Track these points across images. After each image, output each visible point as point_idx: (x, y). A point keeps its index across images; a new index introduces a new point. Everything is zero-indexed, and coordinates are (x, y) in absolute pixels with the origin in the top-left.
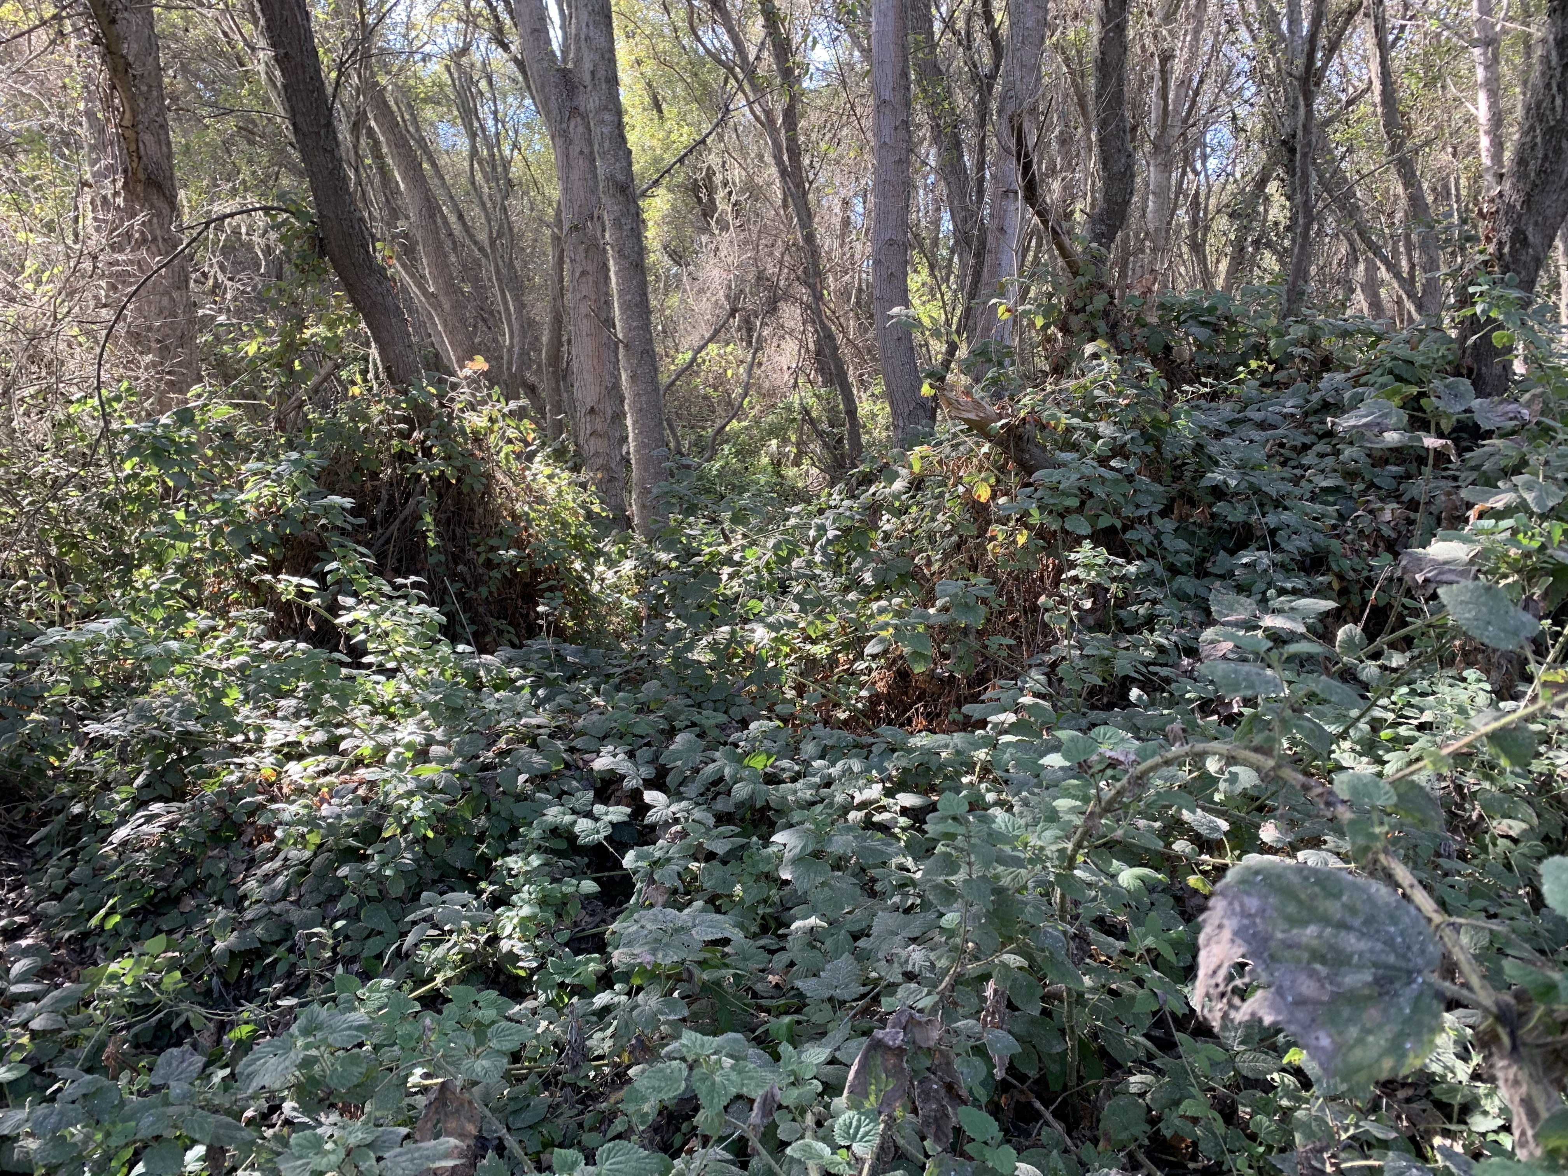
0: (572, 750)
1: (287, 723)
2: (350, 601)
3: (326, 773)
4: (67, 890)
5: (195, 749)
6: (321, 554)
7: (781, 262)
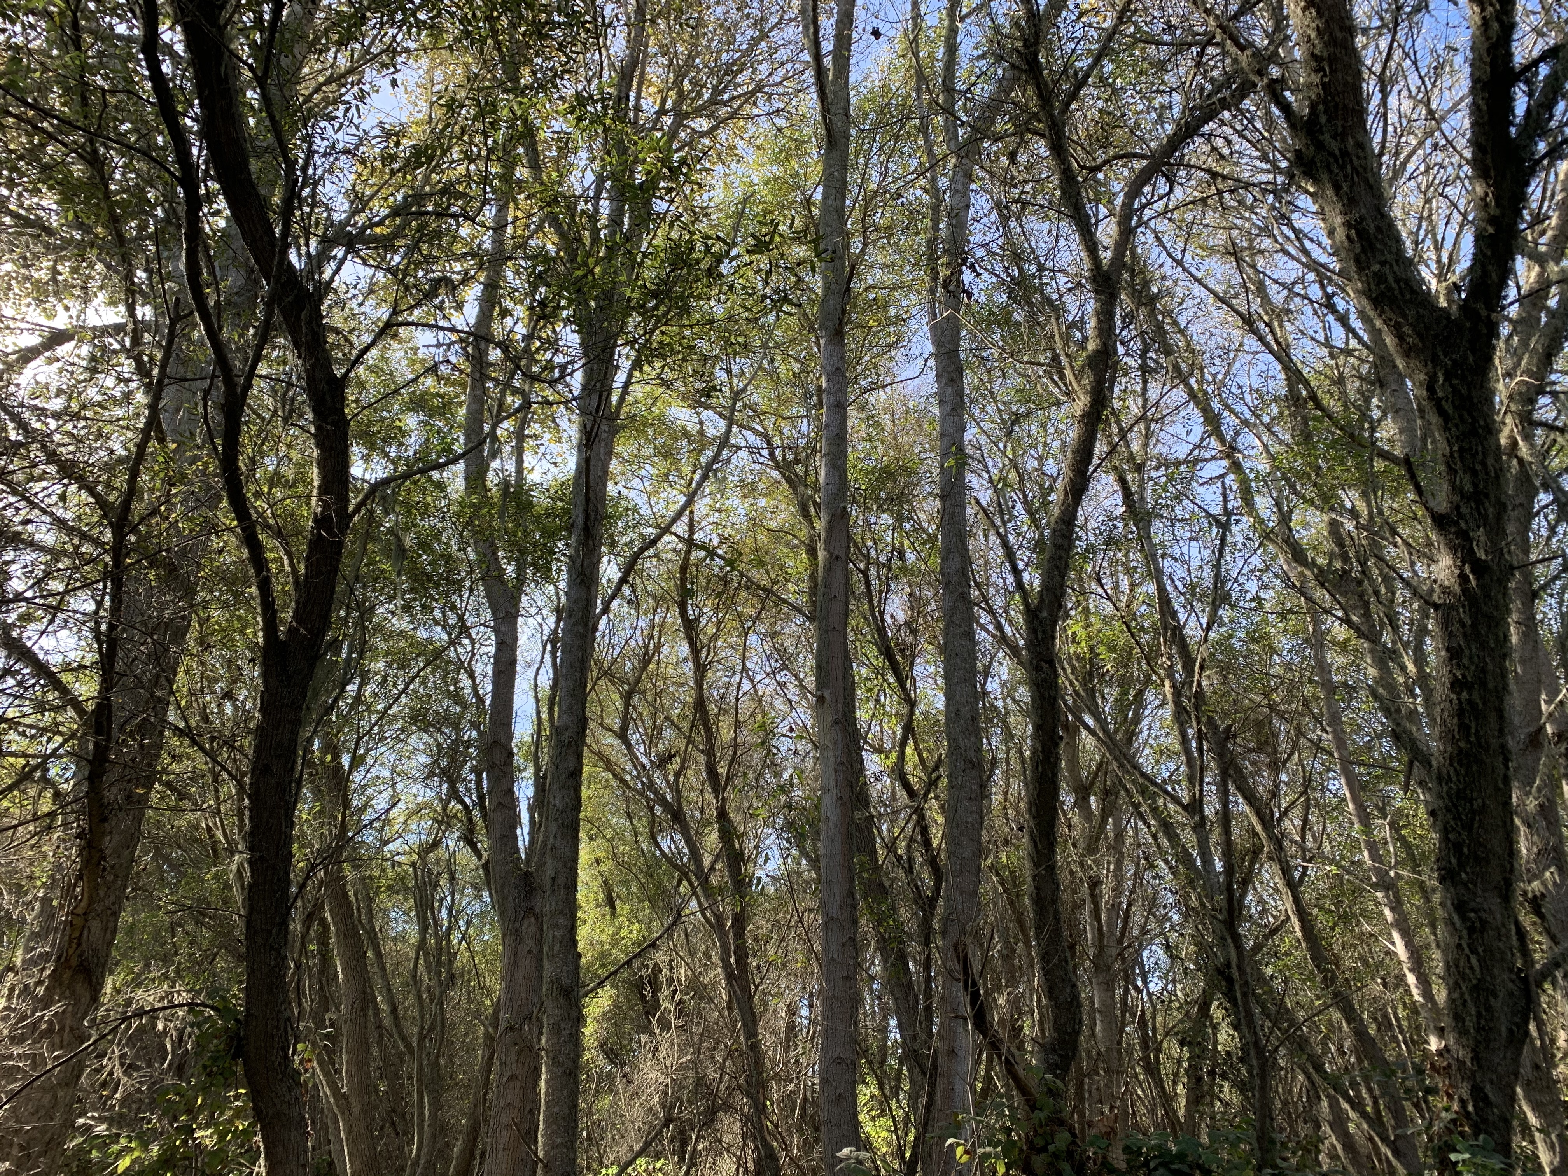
7: (722, 1069)
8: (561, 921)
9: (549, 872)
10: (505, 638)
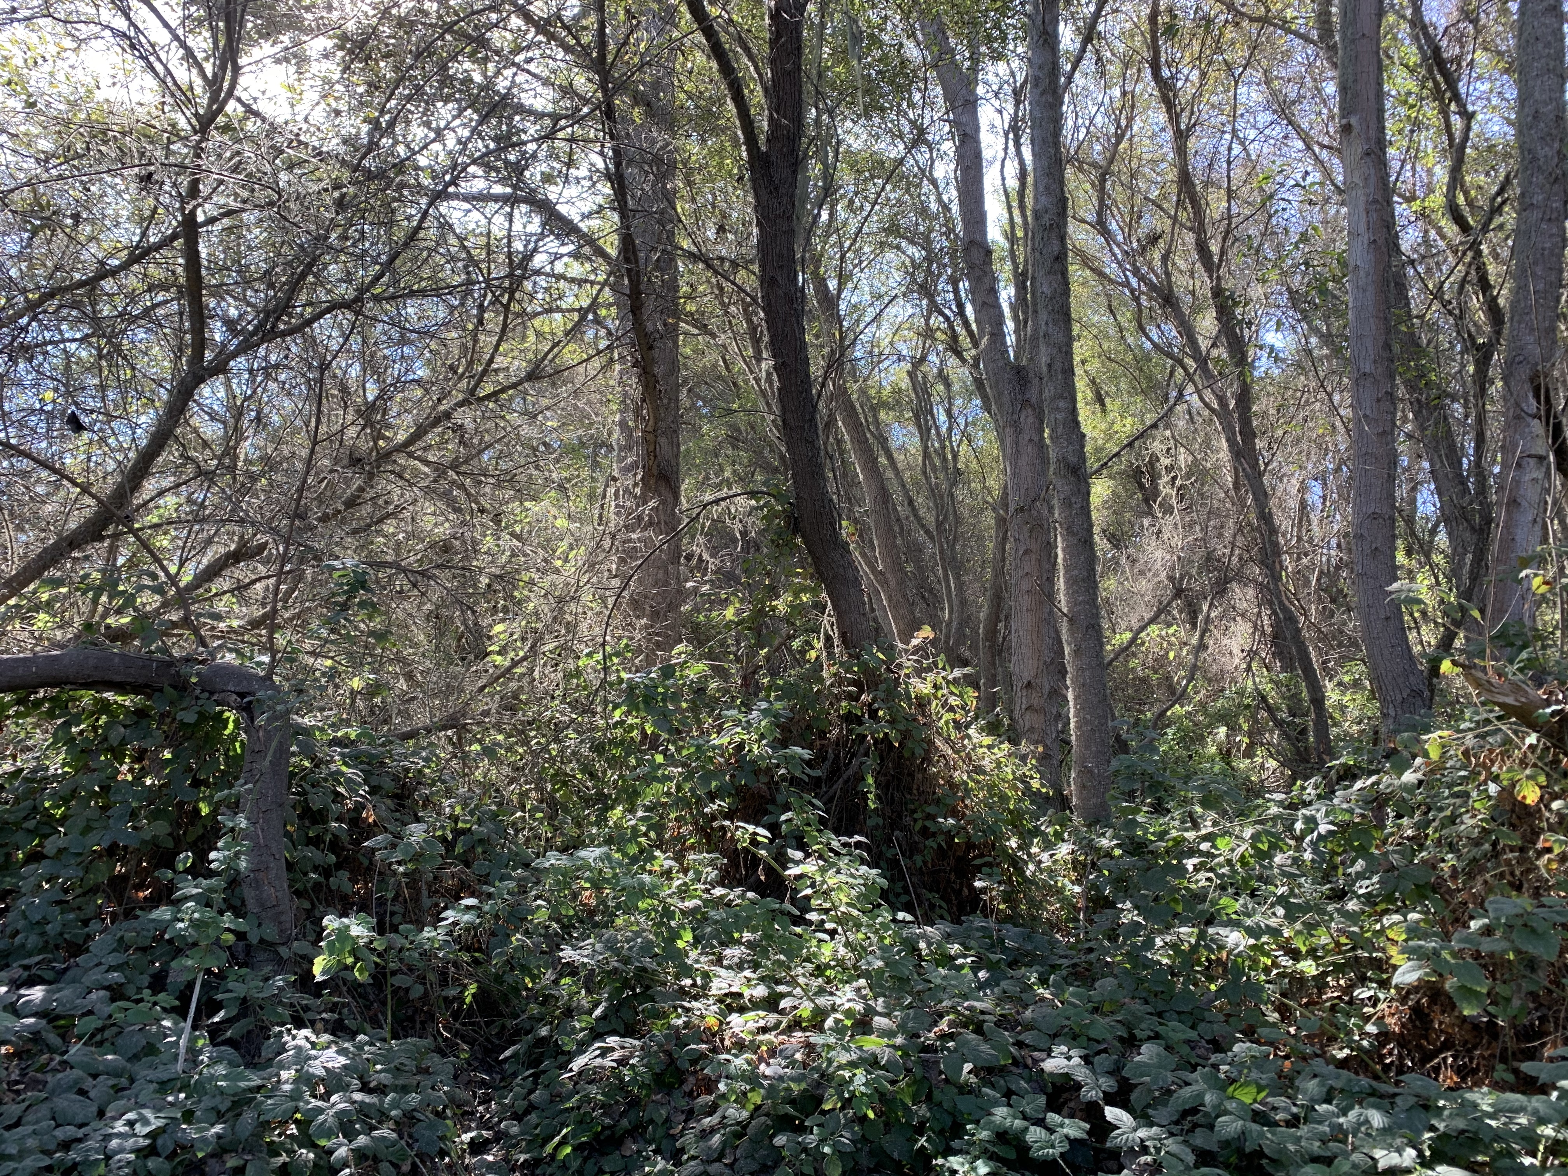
0: (1020, 1044)
1: (732, 973)
2: (799, 855)
3: (764, 1030)
4: (527, 1112)
5: (648, 988)
6: (770, 807)
7: (1233, 545)
8: (1062, 404)
9: (1044, 360)
10: (968, 131)
